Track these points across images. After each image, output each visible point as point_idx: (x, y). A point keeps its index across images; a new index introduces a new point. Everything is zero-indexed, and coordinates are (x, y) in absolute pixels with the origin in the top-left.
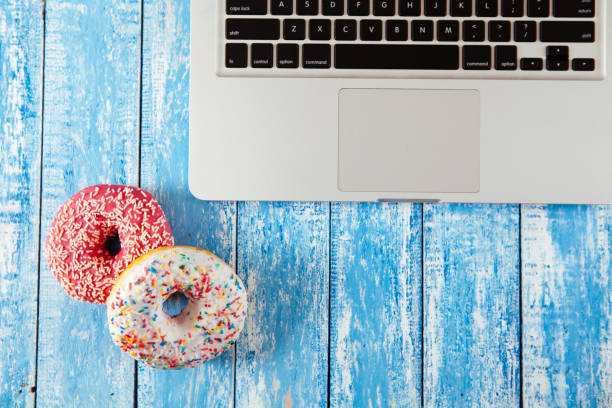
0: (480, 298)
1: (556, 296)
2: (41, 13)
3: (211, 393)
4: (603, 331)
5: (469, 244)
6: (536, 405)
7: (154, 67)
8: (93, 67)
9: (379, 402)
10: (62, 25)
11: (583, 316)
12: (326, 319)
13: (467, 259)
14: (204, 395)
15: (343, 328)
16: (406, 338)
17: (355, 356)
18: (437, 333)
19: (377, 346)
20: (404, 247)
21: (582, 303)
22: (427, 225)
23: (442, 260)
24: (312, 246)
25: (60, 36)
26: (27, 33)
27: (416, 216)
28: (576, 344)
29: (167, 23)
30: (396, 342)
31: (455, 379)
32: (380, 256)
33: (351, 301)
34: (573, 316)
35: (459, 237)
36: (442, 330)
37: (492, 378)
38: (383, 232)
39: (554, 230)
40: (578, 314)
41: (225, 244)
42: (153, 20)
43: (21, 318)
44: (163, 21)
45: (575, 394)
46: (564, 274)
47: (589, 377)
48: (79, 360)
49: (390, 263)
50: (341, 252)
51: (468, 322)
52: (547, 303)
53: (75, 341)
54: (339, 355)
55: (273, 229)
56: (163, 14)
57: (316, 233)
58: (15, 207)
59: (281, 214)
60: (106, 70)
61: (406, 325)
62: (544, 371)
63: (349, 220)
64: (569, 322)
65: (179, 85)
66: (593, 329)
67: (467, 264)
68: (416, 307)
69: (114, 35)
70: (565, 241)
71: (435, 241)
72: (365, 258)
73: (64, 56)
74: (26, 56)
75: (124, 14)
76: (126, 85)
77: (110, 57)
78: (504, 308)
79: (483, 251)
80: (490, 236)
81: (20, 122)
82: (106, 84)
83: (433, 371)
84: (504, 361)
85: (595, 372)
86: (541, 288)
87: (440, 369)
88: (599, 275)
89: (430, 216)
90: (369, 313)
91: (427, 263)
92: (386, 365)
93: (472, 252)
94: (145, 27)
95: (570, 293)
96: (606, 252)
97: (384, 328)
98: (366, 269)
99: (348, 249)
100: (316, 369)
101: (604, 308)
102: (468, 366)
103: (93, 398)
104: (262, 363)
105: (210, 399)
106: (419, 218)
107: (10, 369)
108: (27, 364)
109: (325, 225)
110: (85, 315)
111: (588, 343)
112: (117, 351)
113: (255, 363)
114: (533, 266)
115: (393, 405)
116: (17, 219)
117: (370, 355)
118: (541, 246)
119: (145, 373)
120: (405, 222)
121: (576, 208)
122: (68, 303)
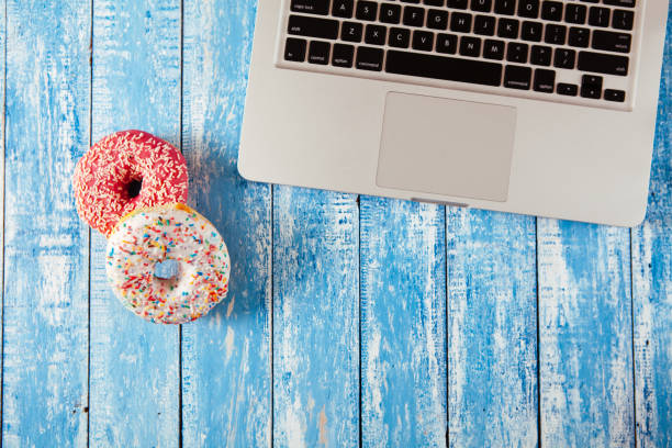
0: (500, 320)
1: (570, 317)
2: (88, 60)
3: (250, 412)
4: (614, 348)
5: (490, 269)
6: (553, 417)
7: (193, 107)
8: (136, 110)
9: (407, 417)
10: (108, 70)
11: (596, 334)
12: (357, 341)
13: (487, 284)
14: (244, 413)
15: (373, 351)
16: (432, 358)
17: (384, 377)
18: (461, 353)
19: (405, 367)
20: (430, 275)
21: (594, 322)
22: (450, 252)
23: (464, 285)
24: (343, 273)
25: (106, 81)
26: (76, 78)
27: (440, 245)
28: (589, 362)
29: (205, 67)
30: (422, 361)
31: (476, 394)
32: (407, 282)
33: (380, 324)
34: (586, 335)
35: (480, 263)
36: (465, 350)
37: (511, 393)
38: (409, 260)
39: (568, 255)
40: (590, 333)
41: (262, 273)
42: (192, 65)
43: (73, 343)
44: (201, 66)
45: (588, 408)
46: (578, 296)
47: (601, 391)
48: (128, 382)
49: (416, 288)
50: (370, 279)
51: (489, 343)
52: (563, 323)
53: (124, 363)
54: (370, 375)
55: (306, 259)
56: (201, 59)
58: (67, 241)
59: (314, 244)
60: (149, 111)
61: (432, 347)
62: (560, 387)
63: (378, 249)
64: (583, 340)
65: (217, 126)
66: (604, 347)
67: (488, 288)
68: (441, 330)
69: (156, 79)
70: (578, 265)
71: (458, 268)
72: (393, 284)
73: (110, 99)
74: (75, 100)
75: (165, 59)
76: (167, 126)
77: (153, 100)
78: (523, 329)
79: (503, 276)
80: (509, 262)
81: (70, 160)
82: (149, 124)
83: (457, 389)
84: (523, 377)
85: (607, 386)
86: (556, 310)
87: (464, 387)
88: (609, 297)
89: (453, 244)
90: (397, 334)
91: (450, 288)
92: (413, 384)
93: (493, 277)
94: (184, 72)
95: (583, 313)
96: (617, 275)
97: (412, 350)
98: (394, 295)
99: (377, 276)
100: (348, 388)
101: (615, 327)
102: (489, 383)
103: (140, 417)
104: (297, 383)
105: (249, 418)
106: (443, 245)
107: (65, 391)
108: (80, 386)
109: (355, 254)
110: (133, 341)
111: (600, 360)
112: (162, 372)
113: (291, 384)
114: (549, 289)
115: (421, 421)
116: (69, 252)
117: (398, 374)
118: (556, 271)
119: (189, 393)
120: (430, 251)
121: (588, 235)
122: (116, 330)
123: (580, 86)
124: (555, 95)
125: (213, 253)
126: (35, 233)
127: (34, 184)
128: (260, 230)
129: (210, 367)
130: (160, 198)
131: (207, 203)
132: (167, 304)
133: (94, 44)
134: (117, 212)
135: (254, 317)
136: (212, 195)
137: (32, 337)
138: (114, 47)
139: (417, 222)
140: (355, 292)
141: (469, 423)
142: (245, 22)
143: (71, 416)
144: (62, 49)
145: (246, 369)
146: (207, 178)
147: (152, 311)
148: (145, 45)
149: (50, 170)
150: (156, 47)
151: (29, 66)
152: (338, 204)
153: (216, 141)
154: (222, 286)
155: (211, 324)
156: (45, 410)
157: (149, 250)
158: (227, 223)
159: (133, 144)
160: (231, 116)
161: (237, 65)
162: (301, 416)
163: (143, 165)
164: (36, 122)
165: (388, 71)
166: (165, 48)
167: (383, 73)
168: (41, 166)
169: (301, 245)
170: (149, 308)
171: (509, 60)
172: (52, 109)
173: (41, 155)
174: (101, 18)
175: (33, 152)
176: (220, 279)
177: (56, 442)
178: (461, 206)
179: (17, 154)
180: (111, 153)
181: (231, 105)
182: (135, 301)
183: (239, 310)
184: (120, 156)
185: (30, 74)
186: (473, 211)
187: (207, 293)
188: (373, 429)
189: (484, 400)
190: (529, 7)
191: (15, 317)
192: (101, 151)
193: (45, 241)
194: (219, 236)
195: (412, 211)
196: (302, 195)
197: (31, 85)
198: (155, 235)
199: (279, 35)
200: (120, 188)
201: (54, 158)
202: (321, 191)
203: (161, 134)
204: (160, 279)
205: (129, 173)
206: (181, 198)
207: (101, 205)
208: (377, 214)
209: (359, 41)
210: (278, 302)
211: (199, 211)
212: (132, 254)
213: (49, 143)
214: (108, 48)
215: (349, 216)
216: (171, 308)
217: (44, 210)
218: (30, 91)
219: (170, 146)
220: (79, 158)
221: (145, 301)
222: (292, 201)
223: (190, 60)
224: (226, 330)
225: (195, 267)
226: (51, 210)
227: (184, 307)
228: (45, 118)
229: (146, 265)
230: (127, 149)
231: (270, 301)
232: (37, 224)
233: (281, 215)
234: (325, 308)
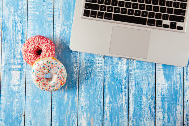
0: (144, 93)
1: (165, 92)
2: (26, 14)
3: (71, 117)
4: (178, 102)
5: (142, 78)
6: (159, 122)
7: (57, 29)
8: (40, 29)
9: (117, 120)
10: (32, 17)
11: (172, 98)
12: (103, 98)
13: (141, 82)
14: (70, 118)
15: (107, 101)
16: (124, 103)
17: (110, 108)
18: (133, 102)
19: (116, 105)
20: (124, 79)
21: (172, 94)
22: (130, 73)
23: (134, 82)
24: (99, 78)
25: (31, 21)
26: (23, 20)
27: (127, 70)
28: (170, 106)
29: (60, 17)
30: (121, 104)
31: (137, 114)
33: (109, 93)
35: (139, 76)
36: (134, 101)
37: (147, 114)
38: (118, 75)
39: (165, 74)
41: (76, 77)
42: (56, 16)
43: (21, 96)
45: (170, 119)
46: (167, 86)
48: (36, 108)
49: (120, 83)
50: (107, 80)
51: (141, 99)
52: (163, 94)
53: (35, 103)
54: (106, 107)
55: (88, 73)
56: (59, 15)
57: (100, 75)
58: (19, 67)
59: (91, 69)
60: (44, 30)
61: (124, 100)
62: (161, 113)
63: (109, 71)
64: (169, 99)
65: (64, 34)
66: (175, 102)
67: (141, 84)
68: (127, 95)
69: (46, 20)
70: (168, 77)
71: (132, 77)
72: (113, 81)
73: (33, 26)
74: (22, 26)
75: (49, 14)
76: (49, 34)
77: (45, 26)
78: (151, 96)
79: (145, 80)
80: (147, 76)
81: (21, 44)
82: (44, 33)
83: (131, 112)
84: (151, 110)
85: (175, 113)
86: (161, 90)
87: (133, 112)
88: (177, 87)
89: (131, 70)
90: (114, 96)
91: (130, 83)
92: (119, 111)
93: (142, 80)
94: (54, 18)
95: (169, 92)
96: (179, 81)
97: (118, 100)
98: (114, 84)
99: (109, 79)
100: (100, 111)
101: (178, 96)
102: (141, 111)
103: (40, 118)
104: (85, 109)
106: (128, 71)
107: (18, 110)
108: (22, 109)
109: (103, 73)
110: (38, 96)
111: (174, 105)
112: (46, 105)
113: (83, 109)
114: (159, 84)
115: (121, 121)
116: (20, 70)
117: (114, 107)
118: (161, 79)
119: (54, 111)
120: (124, 72)
121: (171, 69)
122: (33, 93)
123: (170, 25)
124: (162, 28)
125: (62, 72)
126: (10, 64)
127: (10, 50)
128: (75, 65)
129: (60, 104)
130: (47, 55)
131: (60, 57)
132: (48, 86)
133: (28, 10)
134: (35, 59)
135: (73, 90)
136: (62, 55)
137: (9, 94)
138: (34, 11)
139: (121, 63)
140: (102, 84)
141: (134, 123)
142: (72, 4)
143: (19, 117)
144: (19, 11)
145: (70, 105)
146: (60, 50)
147: (44, 88)
148: (43, 10)
149: (15, 46)
150: (46, 11)
151: (9, 16)
152: (98, 58)
153: (63, 39)
154: (64, 81)
155: (61, 92)
156: (12, 116)
157: (44, 70)
158: (66, 63)
159: (40, 40)
160: (68, 32)
161: (70, 17)
162: (86, 119)
163: (42, 46)
164: (11, 32)
165: (113, 20)
166: (49, 11)
167: (112, 21)
168: (12, 45)
169: (87, 69)
170: (43, 87)
171: (149, 17)
172: (15, 28)
173: (12, 42)
174: (30, 2)
175: (10, 41)
176: (64, 79)
177: (15, 125)
178: (134, 59)
179: (5, 41)
180: (33, 42)
181: (68, 29)
182: (39, 84)
183: (69, 88)
184: (36, 43)
185: (9, 18)
186: (137, 61)
187: (60, 83)
188: (107, 123)
189: (139, 116)
190: (155, 2)
191: (4, 88)
192: (30, 42)
193: (13, 67)
194: (64, 67)
195: (120, 60)
196: (88, 55)
197: (9, 21)
198: (46, 66)
199: (82, 9)
200: (35, 52)
201: (16, 43)
202: (93, 54)
203: (47, 37)
204: (47, 78)
205: (38, 48)
206: (53, 55)
207: (30, 57)
208: (109, 61)
209: (105, 11)
210: (80, 86)
211: (58, 59)
212: (39, 71)
213: (15, 38)
214: (32, 11)
215: (101, 61)
216: (50, 87)
217: (13, 58)
218: (9, 23)
219: (50, 40)
220: (23, 43)
221: (42, 85)
222: (85, 57)
223: (56, 15)
224: (65, 93)
225: (57, 75)
226: (15, 58)
227: (53, 86)
228: (13, 31)
229: (43, 74)
230: (38, 41)
231: (78, 85)
232: (11, 62)
233: (82, 61)
234: (94, 88)
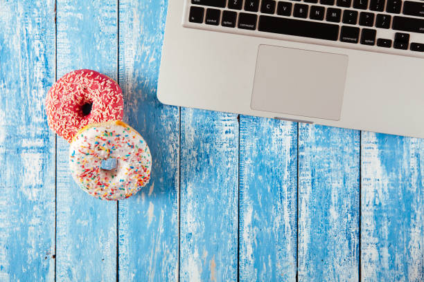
0: (334, 200)
1: (383, 199)
2: (54, 19)
3: (164, 259)
4: (413, 221)
5: (328, 165)
6: (369, 266)
7: (126, 53)
8: (87, 54)
9: (270, 264)
10: (68, 27)
11: (400, 211)
12: (237, 213)
13: (326, 175)
14: (160, 260)
15: (247, 219)
16: (287, 225)
17: (255, 236)
18: (307, 222)
19: (268, 230)
20: (286, 169)
21: (399, 202)
22: (300, 154)
23: (310, 176)
24: (227, 167)
25: (66, 34)
26: (45, 32)
27: (294, 148)
28: (395, 229)
29: (134, 25)
30: (281, 227)
31: (317, 250)
32: (271, 174)
33: (253, 202)
34: (393, 211)
35: (321, 161)
36: (310, 220)
37: (341, 249)
38: (272, 159)
39: (382, 156)
40: (396, 210)
41: (173, 166)
42: (125, 24)
43: (45, 212)
44: (132, 24)
45: (394, 260)
46: (388, 185)
47: (403, 249)
48: (82, 238)
49: (277, 178)
50: (246, 171)
51: (326, 215)
52: (377, 203)
53: (80, 226)
54: (245, 235)
55: (203, 157)
56: (132, 19)
58: (40, 143)
59: (208, 147)
60: (96, 55)
61: (287, 217)
62: (375, 246)
63: (251, 151)
64: (391, 215)
65: (143, 66)
66: (406, 219)
67: (326, 178)
68: (293, 206)
69: (101, 33)
70: (389, 163)
71: (306, 164)
72: (261, 174)
73: (69, 46)
74: (45, 47)
75: (107, 19)
76: (109, 65)
77: (98, 47)
78: (350, 207)
79: (337, 170)
80: (340, 160)
81: (42, 89)
82: (96, 64)
83: (304, 245)
84: (350, 239)
85: (407, 246)
86: (373, 194)
87: (309, 245)
88: (411, 185)
89: (302, 148)
90: (264, 208)
91: (300, 178)
92: (274, 242)
93: (329, 171)
94: (120, 28)
95: (392, 197)
96: (416, 171)
97: (273, 219)
98: (262, 182)
99: (250, 169)
100: (230, 244)
101: (414, 206)
102: (326, 242)
103: (91, 262)
104: (196, 240)
105: (163, 263)
106: (296, 149)
107: (40, 244)
108: (50, 241)
109: (236, 154)
110: (85, 211)
111: (403, 228)
112: (106, 233)
113: (192, 240)
114: (368, 179)
115: (279, 266)
116: (42, 151)
117: (264, 235)
118: (373, 167)
119: (123, 246)
120: (286, 152)
121: (396, 143)
122: (74, 203)
123: (393, 40)
124: (375, 47)
125: (141, 154)
126: (19, 138)
127: (18, 104)
128: (172, 137)
129: (137, 229)
130: (105, 116)
131: (136, 119)
132: (109, 188)
133: (58, 8)
134: (76, 126)
135: (168, 196)
136: (139, 113)
137: (17, 208)
138: (71, 11)
139: (278, 132)
140: (236, 180)
141: (312, 269)
143: (43, 260)
144: (35, 11)
145: (162, 231)
146: (135, 102)
147: (100, 192)
148: (93, 9)
149: (29, 95)
150: (100, 10)
151: (13, 23)
152: (224, 120)
153: (142, 76)
154: (146, 176)
155: (138, 200)
156: (26, 257)
157: (98, 152)
158: (150, 132)
159: (86, 80)
160: (152, 59)
161: (156, 24)
162: (198, 262)
163: (93, 94)
164: (18, 62)
165: (260, 29)
166: (107, 11)
167: (257, 32)
168: (22, 92)
169: (199, 147)
170: (98, 190)
171: (344, 22)
172: (29, 52)
173: (22, 84)
175: (17, 83)
176: (145, 171)
177: (33, 277)
178: (308, 123)
179: (6, 84)
180: (72, 86)
181: (152, 52)
182: (88, 185)
183: (157, 190)
184: (78, 88)
185: (13, 28)
186: (317, 126)
187: (137, 180)
188: (247, 272)
189: (322, 254)
191: (6, 195)
192: (65, 84)
193: (25, 143)
194: (144, 143)
195: (275, 125)
196: (200, 114)
197: (14, 37)
198: (102, 143)
199: (186, 4)
200: (77, 109)
201: (31, 87)
202: (213, 112)
203: (105, 72)
204: (105, 170)
205: (83, 98)
206: (119, 116)
207: (65, 121)
208: (250, 127)
209: (240, 9)
210: (183, 186)
211: (130, 125)
212: (87, 155)
213: (28, 77)
214: (67, 11)
215: (232, 128)
216: (113, 190)
217: (24, 122)
218: (14, 41)
219: (111, 81)
220: (49, 88)
221: (95, 185)
222: (194, 118)
223: (123, 20)
224: (148, 204)
225: (129, 163)
226: (29, 122)
227: (121, 189)
228: (25, 59)
229: (96, 162)
230: (82, 83)
231: (178, 185)
232: (20, 131)
233: (186, 127)
234: (215, 190)
